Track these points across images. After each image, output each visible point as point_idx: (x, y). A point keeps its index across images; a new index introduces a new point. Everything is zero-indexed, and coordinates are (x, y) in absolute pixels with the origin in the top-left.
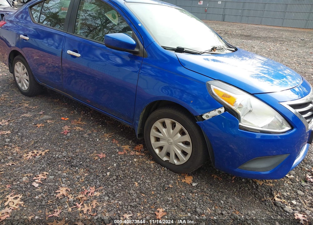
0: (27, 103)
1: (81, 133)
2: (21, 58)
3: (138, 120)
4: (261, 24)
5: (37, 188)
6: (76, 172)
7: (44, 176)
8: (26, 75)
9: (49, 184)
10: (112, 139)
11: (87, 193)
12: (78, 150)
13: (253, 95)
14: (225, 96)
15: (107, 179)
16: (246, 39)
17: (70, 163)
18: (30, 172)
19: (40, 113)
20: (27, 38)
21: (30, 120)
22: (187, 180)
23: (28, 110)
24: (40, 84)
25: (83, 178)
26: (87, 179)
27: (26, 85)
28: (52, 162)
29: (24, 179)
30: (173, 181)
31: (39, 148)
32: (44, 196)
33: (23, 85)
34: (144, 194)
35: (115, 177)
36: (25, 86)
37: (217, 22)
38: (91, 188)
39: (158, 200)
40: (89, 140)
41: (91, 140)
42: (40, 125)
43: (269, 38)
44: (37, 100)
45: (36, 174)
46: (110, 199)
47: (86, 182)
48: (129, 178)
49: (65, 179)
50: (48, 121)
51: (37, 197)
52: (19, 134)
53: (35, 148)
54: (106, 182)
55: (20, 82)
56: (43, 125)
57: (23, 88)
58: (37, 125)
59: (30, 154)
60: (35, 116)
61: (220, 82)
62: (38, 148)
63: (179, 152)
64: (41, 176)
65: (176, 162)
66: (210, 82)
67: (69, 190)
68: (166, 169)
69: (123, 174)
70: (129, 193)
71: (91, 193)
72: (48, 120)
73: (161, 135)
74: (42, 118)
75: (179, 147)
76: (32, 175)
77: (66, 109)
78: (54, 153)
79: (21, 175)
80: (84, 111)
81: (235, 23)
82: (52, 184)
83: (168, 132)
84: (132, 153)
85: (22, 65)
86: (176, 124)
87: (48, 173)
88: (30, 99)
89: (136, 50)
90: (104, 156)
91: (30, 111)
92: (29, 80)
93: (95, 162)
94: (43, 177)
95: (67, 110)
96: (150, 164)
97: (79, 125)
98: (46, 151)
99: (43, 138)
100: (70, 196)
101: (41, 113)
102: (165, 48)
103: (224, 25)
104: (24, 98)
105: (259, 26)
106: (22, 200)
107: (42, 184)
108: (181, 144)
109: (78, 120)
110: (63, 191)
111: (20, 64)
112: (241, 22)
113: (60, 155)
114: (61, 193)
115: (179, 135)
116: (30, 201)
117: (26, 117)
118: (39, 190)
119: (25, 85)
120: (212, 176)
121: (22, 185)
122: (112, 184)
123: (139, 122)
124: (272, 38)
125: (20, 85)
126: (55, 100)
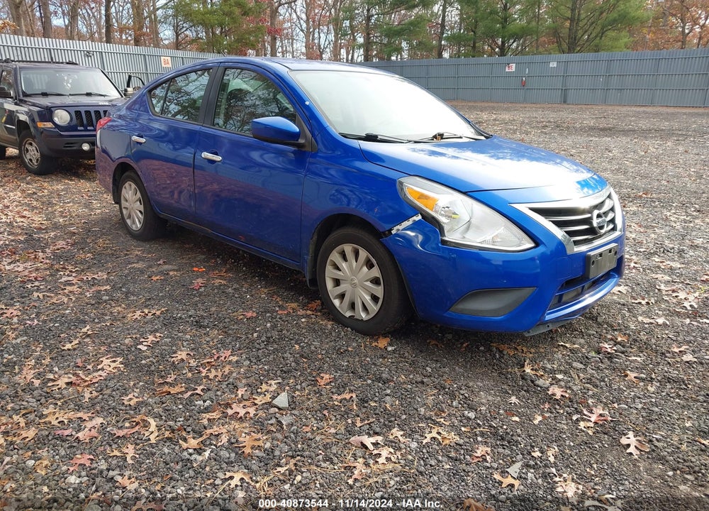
0: (139, 251)
1: (222, 287)
2: (132, 174)
3: (307, 255)
4: (652, 104)
5: (144, 351)
6: (207, 334)
7: (156, 338)
8: (138, 203)
9: (163, 347)
10: (271, 295)
11: (218, 358)
12: (214, 309)
13: (465, 193)
14: (422, 197)
15: (252, 341)
16: (599, 136)
17: (198, 325)
18: (135, 333)
19: (159, 263)
20: (143, 140)
21: (142, 272)
22: (381, 343)
23: (140, 259)
24: (162, 216)
25: (215, 340)
26: (222, 342)
27: (139, 221)
28: (169, 322)
29: (127, 341)
30: (356, 343)
31: (152, 306)
32: (155, 361)
33: (134, 222)
34: (305, 358)
35: (264, 339)
36: (137, 223)
37: (550, 106)
38: (225, 351)
39: (326, 365)
40: (234, 296)
41: (236, 296)
42: (157, 278)
43: (656, 130)
44: (155, 246)
45: (144, 336)
46: (252, 364)
47: (219, 346)
48: (287, 339)
49: (187, 342)
50: (171, 273)
51: (143, 362)
52: (124, 290)
53: (146, 307)
54: (250, 345)
55: (129, 217)
56: (162, 278)
57: (134, 227)
58: (153, 278)
59: (138, 313)
60: (151, 267)
61: (417, 178)
62: (150, 307)
63: (368, 298)
64: (151, 338)
65: (364, 316)
66: (402, 180)
67: (192, 354)
68: (349, 329)
69: (279, 335)
70: (283, 358)
71: (224, 357)
72: (171, 271)
73: (340, 273)
74: (160, 270)
75: (366, 289)
76: (138, 336)
77: (203, 257)
78: (175, 312)
79: (122, 336)
80: (232, 259)
81: (589, 107)
82: (166, 348)
83: (350, 267)
84: (301, 312)
85: (133, 186)
86: (360, 251)
87: (162, 335)
88: (144, 244)
89: (301, 141)
90: (255, 315)
91: (143, 261)
92: (143, 211)
93: (238, 322)
94: (154, 339)
95: (204, 259)
96: (326, 325)
97: (221, 277)
98: (163, 309)
99: (161, 294)
100: (192, 361)
101: (161, 262)
102: (345, 136)
103: (562, 111)
104: (134, 243)
105: (645, 109)
106: (121, 363)
107: (152, 348)
108: (368, 284)
109: (220, 271)
110: (182, 355)
111: (131, 185)
112: (605, 102)
113: (184, 314)
114: (179, 357)
115: (365, 269)
116: (133, 366)
117: (136, 268)
118: (148, 353)
119: (137, 220)
120: (428, 341)
121: (122, 347)
122: (258, 346)
123: (309, 258)
124: (662, 130)
125: (129, 222)
126: (187, 246)
